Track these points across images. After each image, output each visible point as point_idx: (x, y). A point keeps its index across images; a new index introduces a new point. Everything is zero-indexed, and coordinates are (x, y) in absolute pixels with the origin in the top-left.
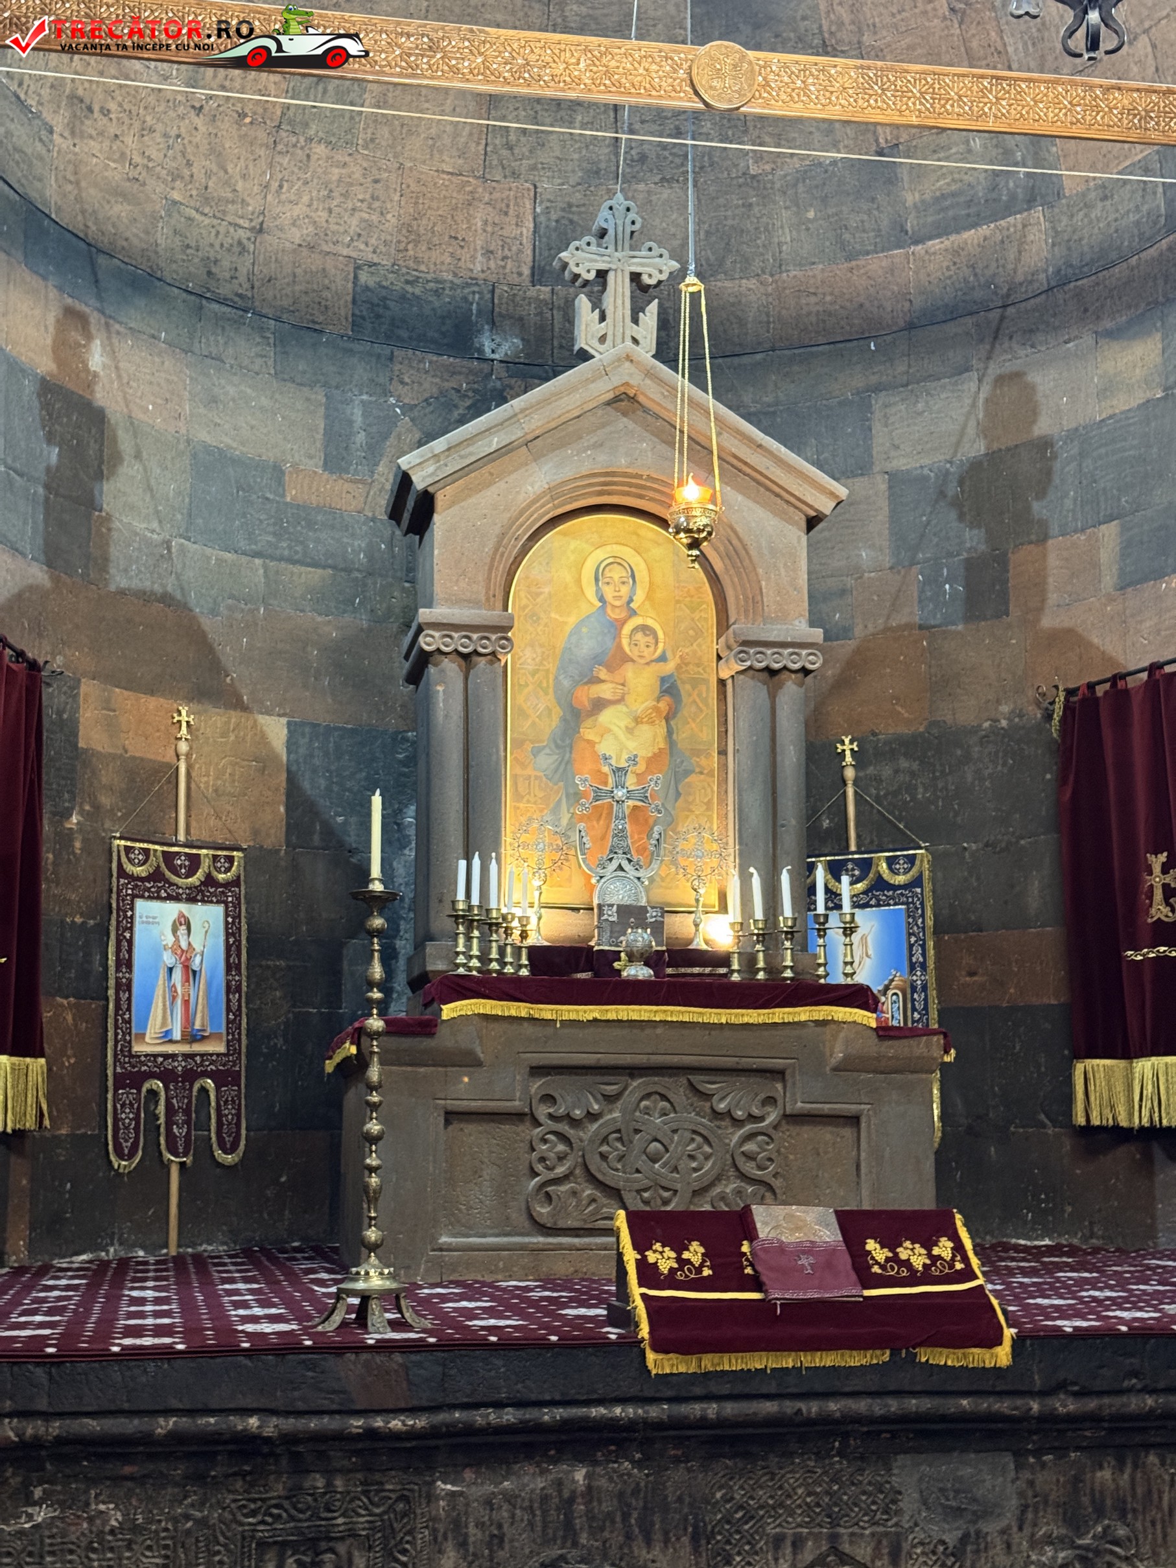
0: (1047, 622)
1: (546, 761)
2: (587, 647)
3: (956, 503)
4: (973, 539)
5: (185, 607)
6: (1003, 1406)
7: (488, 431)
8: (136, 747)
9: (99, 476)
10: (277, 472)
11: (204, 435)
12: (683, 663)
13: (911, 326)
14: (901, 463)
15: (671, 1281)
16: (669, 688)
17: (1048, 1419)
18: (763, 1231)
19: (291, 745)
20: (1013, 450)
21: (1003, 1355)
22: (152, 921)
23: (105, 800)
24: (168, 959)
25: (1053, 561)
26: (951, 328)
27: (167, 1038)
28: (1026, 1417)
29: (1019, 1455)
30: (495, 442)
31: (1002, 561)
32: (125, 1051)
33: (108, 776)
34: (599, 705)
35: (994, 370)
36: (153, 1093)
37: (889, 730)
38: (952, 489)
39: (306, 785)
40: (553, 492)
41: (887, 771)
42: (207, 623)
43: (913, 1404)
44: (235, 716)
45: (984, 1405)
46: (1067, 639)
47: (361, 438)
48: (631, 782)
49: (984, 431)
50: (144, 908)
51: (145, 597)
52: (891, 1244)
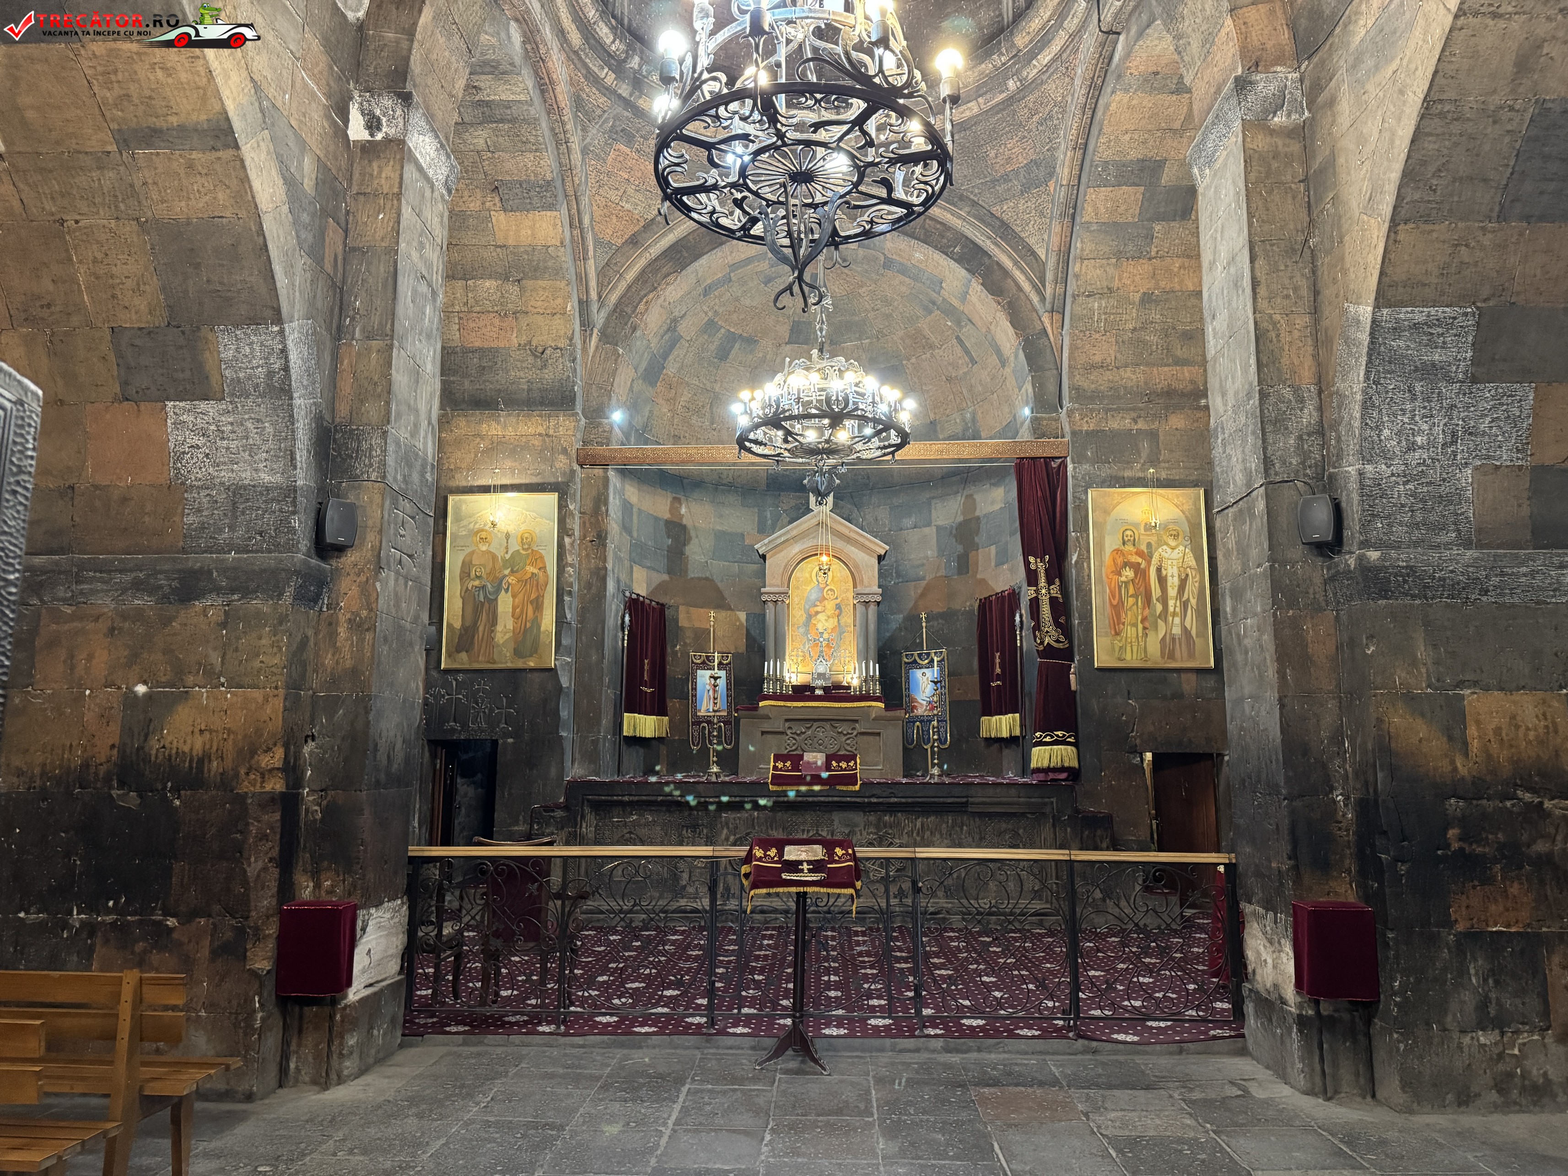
0: (979, 576)
1: (802, 630)
2: (814, 596)
3: (955, 537)
4: (960, 548)
5: (713, 580)
6: (858, 800)
7: (780, 536)
8: (697, 625)
9: (685, 545)
10: (743, 535)
11: (719, 528)
12: (843, 600)
13: (943, 478)
14: (940, 523)
15: (781, 770)
16: (838, 607)
17: (870, 803)
18: (805, 758)
19: (747, 620)
20: (970, 520)
21: (857, 788)
22: (703, 676)
23: (688, 641)
24: (708, 687)
25: (980, 557)
26: (954, 479)
27: (708, 711)
28: (864, 803)
29: (865, 812)
30: (783, 539)
31: (968, 556)
32: (695, 714)
33: (689, 634)
34: (817, 613)
35: (965, 493)
36: (704, 727)
37: (936, 610)
38: (954, 532)
39: (752, 632)
40: (801, 552)
41: (936, 624)
42: (719, 584)
43: (836, 799)
44: (729, 612)
45: (853, 800)
46: (983, 582)
47: (769, 522)
48: (826, 636)
49: (963, 513)
50: (700, 672)
51: (700, 579)
52: (838, 762)
